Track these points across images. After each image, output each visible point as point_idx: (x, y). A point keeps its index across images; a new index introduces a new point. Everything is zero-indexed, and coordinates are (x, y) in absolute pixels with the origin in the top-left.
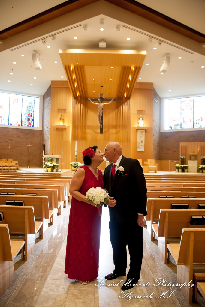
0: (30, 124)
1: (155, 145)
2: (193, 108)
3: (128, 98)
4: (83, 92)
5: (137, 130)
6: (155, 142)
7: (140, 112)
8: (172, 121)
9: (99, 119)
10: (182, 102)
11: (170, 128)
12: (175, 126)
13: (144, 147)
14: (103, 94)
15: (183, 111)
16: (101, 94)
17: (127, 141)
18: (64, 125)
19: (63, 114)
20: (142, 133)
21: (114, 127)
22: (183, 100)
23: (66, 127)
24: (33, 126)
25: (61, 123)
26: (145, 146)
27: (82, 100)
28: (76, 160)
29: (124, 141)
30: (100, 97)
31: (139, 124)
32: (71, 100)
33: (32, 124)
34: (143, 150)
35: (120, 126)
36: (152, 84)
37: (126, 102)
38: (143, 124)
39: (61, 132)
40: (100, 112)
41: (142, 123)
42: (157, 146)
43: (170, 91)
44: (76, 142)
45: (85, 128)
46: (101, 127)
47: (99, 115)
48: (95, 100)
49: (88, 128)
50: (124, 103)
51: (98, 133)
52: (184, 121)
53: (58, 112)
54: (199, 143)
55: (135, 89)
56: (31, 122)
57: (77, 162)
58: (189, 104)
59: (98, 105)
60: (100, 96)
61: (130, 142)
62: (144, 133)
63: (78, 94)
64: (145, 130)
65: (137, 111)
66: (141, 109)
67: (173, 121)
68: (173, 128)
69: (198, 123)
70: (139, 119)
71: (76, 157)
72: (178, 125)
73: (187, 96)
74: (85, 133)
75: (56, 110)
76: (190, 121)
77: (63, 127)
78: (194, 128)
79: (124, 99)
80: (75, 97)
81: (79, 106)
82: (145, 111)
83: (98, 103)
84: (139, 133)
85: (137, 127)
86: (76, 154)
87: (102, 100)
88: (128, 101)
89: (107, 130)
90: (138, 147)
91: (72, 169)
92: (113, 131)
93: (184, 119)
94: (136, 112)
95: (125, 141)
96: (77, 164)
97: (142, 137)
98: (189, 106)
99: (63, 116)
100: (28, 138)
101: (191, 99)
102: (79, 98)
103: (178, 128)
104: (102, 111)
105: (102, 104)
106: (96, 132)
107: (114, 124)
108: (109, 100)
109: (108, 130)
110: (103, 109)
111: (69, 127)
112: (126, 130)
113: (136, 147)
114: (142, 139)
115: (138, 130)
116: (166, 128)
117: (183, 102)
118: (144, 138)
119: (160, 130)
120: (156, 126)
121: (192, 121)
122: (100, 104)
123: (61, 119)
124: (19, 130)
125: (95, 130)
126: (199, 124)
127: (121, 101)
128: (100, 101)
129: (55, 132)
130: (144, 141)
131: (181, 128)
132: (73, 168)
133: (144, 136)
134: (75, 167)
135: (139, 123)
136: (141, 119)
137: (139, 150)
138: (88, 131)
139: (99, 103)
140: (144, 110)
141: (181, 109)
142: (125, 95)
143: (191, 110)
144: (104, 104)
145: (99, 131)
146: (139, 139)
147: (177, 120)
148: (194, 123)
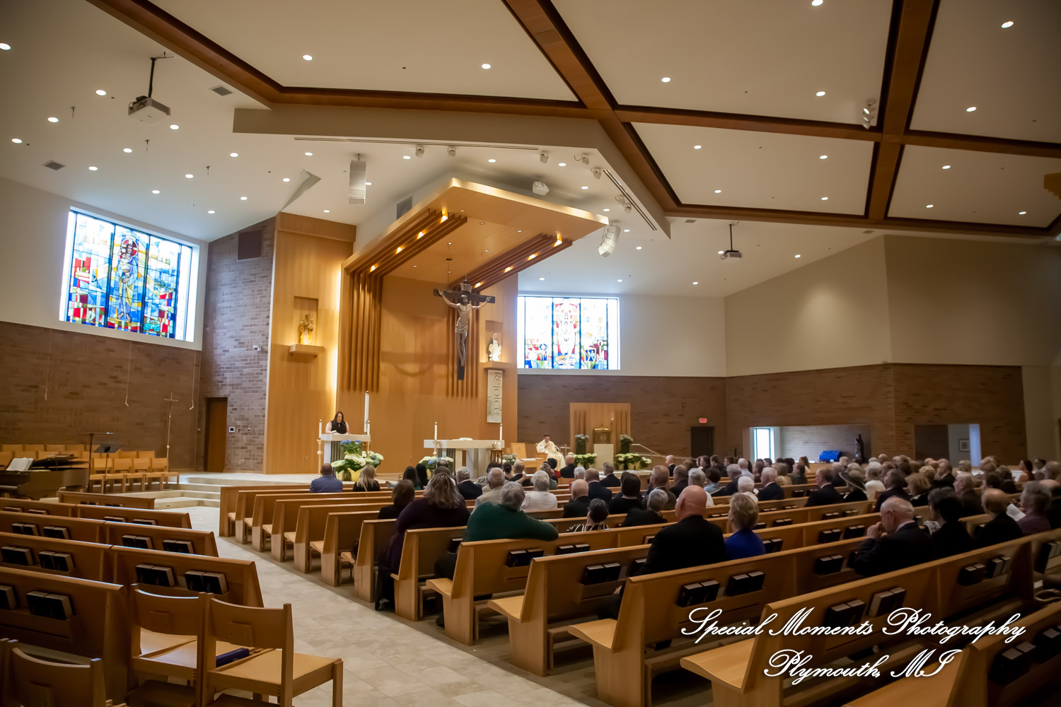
0: (165, 327)
2: (579, 323)
5: (486, 369)
7: (491, 325)
8: (531, 349)
10: (555, 305)
11: (527, 366)
12: (538, 361)
13: (501, 413)
15: (558, 327)
17: (472, 398)
18: (315, 344)
19: (308, 313)
20: (497, 378)
21: (443, 359)
22: (557, 301)
24: (172, 336)
26: (502, 410)
27: (370, 281)
31: (491, 356)
33: (170, 330)
34: (500, 421)
38: (500, 356)
39: (302, 365)
40: (463, 327)
41: (497, 354)
44: (367, 396)
45: (379, 360)
49: (383, 360)
51: (406, 374)
52: (560, 353)
53: (296, 307)
56: (167, 323)
58: (570, 312)
59: (458, 307)
61: (477, 398)
62: (501, 379)
63: (375, 266)
64: (504, 371)
66: (494, 319)
67: (534, 349)
68: (534, 366)
69: (589, 359)
70: (492, 343)
72: (545, 359)
73: (566, 295)
74: (378, 371)
75: (290, 300)
76: (573, 352)
78: (582, 368)
82: (502, 323)
83: (459, 304)
84: (491, 377)
89: (427, 365)
90: (490, 413)
92: (439, 369)
93: (558, 346)
94: (483, 325)
97: (497, 389)
98: (571, 317)
101: (576, 301)
102: (364, 276)
103: (547, 365)
104: (466, 325)
105: (469, 307)
106: (403, 372)
110: (468, 320)
111: (326, 349)
113: (485, 410)
114: (497, 393)
115: (489, 371)
116: (519, 364)
117: (557, 305)
118: (501, 389)
121: (577, 350)
122: (464, 307)
123: (304, 327)
125: (401, 366)
126: (591, 360)
128: (466, 300)
130: (501, 396)
131: (553, 366)
133: (501, 385)
135: (490, 353)
136: (496, 342)
137: (490, 420)
138: (386, 367)
139: (463, 303)
140: (500, 320)
141: (553, 321)
143: (575, 327)
146: (491, 393)
147: (543, 347)
148: (581, 358)
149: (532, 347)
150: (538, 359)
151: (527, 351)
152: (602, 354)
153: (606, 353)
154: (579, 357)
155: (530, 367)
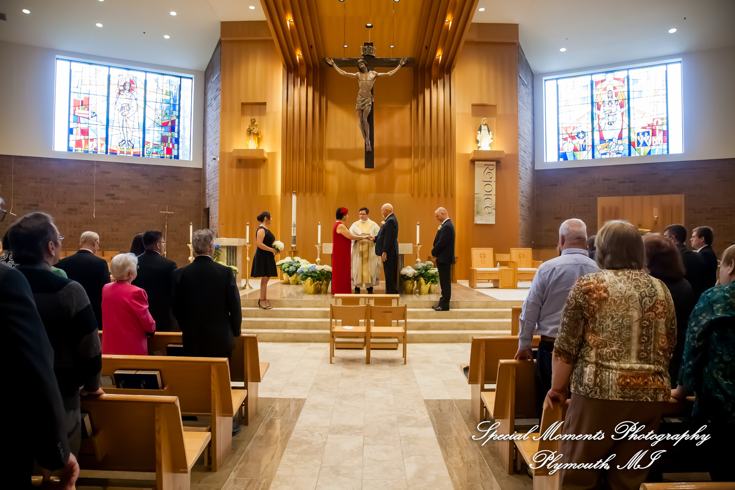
0: (169, 151)
1: (522, 205)
3: (446, 69)
4: (311, 47)
5: (473, 162)
6: (523, 196)
7: (481, 110)
8: (566, 139)
9: (362, 122)
10: (594, 83)
11: (561, 160)
12: (575, 152)
13: (494, 211)
14: (372, 44)
15: (599, 109)
16: (365, 44)
17: (446, 195)
18: (261, 148)
19: (257, 118)
20: (488, 170)
21: (405, 152)
22: (597, 78)
23: (266, 156)
24: (177, 157)
25: (252, 144)
26: (496, 209)
27: (311, 75)
28: (295, 253)
29: (436, 195)
30: (362, 53)
31: (479, 145)
32: (279, 75)
33: (175, 152)
34: (492, 220)
35: (424, 148)
36: (513, 28)
37: (442, 80)
38: (490, 145)
39: (251, 171)
40: (363, 101)
41: (487, 142)
42: (529, 208)
43: (563, 50)
44: (294, 197)
45: (321, 158)
46: (369, 147)
47: (363, 110)
48: (349, 64)
49: (331, 158)
50: (436, 83)
51: (360, 172)
52: (602, 140)
53: (243, 113)
54: (656, 198)
55: (467, 42)
56: (171, 147)
57: (297, 259)
59: (357, 77)
60: (364, 49)
61: (453, 196)
62: (494, 172)
63: (299, 54)
64: (497, 162)
65: (472, 105)
66: (485, 102)
67: (569, 139)
68: (570, 157)
69: (641, 143)
70: (480, 130)
71: (294, 242)
72: (584, 150)
73: (610, 67)
74: (321, 171)
75: (237, 107)
76: (620, 138)
77: (257, 156)
78: (632, 155)
79: (434, 71)
80: (291, 68)
81: (302, 94)
82: (495, 106)
83: (358, 73)
84: (479, 170)
85: (475, 151)
86: (294, 234)
87: (371, 62)
88: (447, 77)
89: (384, 160)
90: (478, 213)
91: (282, 279)
92: (402, 164)
93: (600, 131)
94: (469, 110)
95: (439, 195)
96: (296, 265)
97: (488, 183)
99: (255, 123)
100: (163, 191)
101: (622, 75)
102: (303, 71)
103: (585, 156)
104: (370, 99)
105: (371, 75)
106: (354, 170)
107: (407, 143)
108: (393, 64)
109: (390, 161)
110: (372, 91)
111: (273, 154)
112: (442, 161)
113: (471, 210)
114: (488, 188)
115: (476, 162)
116: (550, 157)
117: (597, 83)
118: (494, 184)
119: (533, 163)
120: (525, 152)
122: (364, 75)
123: (250, 132)
124: (139, 168)
126: (645, 144)
127: (427, 76)
128: (363, 66)
129: (234, 170)
130: (494, 192)
131: (593, 157)
132: (285, 276)
133: (494, 179)
134: (290, 274)
135: (477, 142)
136: (484, 128)
137: (478, 220)
138: (330, 165)
139: (362, 71)
140: (492, 103)
141: (592, 103)
142: (439, 55)
143: (622, 106)
144: (377, 77)
145: (361, 164)
146: (479, 188)
147: (581, 135)
148: (631, 144)
149: (567, 136)
150: (575, 150)
151: (561, 142)
152: (660, 137)
153: (666, 134)
154: (627, 143)
155: (566, 158)
